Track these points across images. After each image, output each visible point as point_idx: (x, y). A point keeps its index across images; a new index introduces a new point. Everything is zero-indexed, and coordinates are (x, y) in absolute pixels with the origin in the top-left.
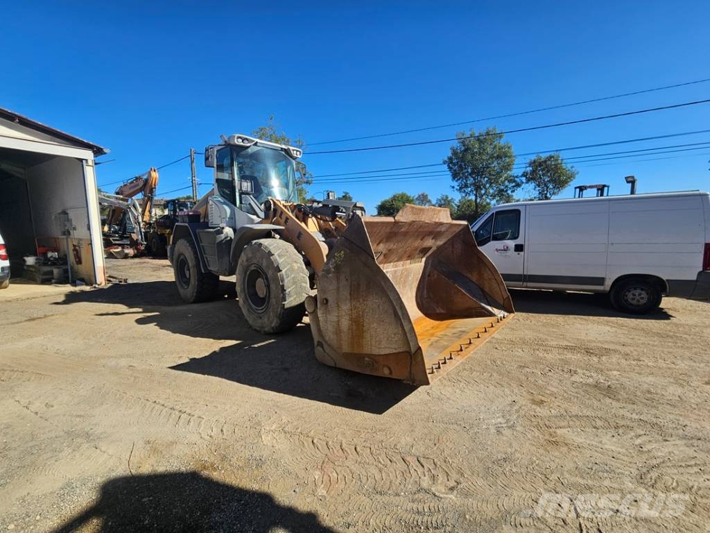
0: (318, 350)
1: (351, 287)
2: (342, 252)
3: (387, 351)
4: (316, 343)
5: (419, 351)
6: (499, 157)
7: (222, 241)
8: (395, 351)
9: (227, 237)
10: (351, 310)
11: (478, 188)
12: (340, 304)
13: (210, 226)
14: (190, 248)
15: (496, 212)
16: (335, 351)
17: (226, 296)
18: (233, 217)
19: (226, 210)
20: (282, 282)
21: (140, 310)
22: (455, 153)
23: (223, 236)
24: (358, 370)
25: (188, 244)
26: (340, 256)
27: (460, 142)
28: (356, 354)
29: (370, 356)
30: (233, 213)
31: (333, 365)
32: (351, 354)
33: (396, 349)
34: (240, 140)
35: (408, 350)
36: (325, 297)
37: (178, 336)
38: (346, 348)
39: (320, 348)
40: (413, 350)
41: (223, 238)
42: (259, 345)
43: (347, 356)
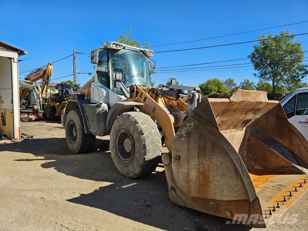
0: (171, 194)
1: (199, 148)
2: (193, 123)
3: (229, 199)
4: (169, 188)
5: (257, 200)
6: (291, 52)
7: (100, 112)
8: (235, 199)
9: (104, 110)
10: (199, 165)
11: (275, 75)
12: (190, 160)
13: (91, 102)
14: (78, 117)
15: (298, 94)
16: (185, 195)
17: (99, 150)
18: (107, 97)
19: (103, 92)
20: (144, 142)
21: (43, 158)
22: (257, 50)
23: (101, 109)
24: (204, 211)
25: (76, 114)
26: (190, 125)
27: (260, 43)
28: (203, 199)
29: (213, 201)
30: (108, 94)
31: (183, 205)
32: (198, 198)
33: (236, 197)
34: (114, 45)
35: (246, 198)
36: (178, 154)
37: (70, 177)
38: (194, 194)
39: (172, 192)
40: (251, 199)
41: (101, 110)
42: (126, 186)
43: (195, 199)
